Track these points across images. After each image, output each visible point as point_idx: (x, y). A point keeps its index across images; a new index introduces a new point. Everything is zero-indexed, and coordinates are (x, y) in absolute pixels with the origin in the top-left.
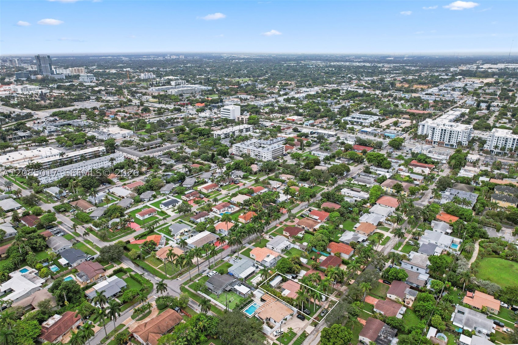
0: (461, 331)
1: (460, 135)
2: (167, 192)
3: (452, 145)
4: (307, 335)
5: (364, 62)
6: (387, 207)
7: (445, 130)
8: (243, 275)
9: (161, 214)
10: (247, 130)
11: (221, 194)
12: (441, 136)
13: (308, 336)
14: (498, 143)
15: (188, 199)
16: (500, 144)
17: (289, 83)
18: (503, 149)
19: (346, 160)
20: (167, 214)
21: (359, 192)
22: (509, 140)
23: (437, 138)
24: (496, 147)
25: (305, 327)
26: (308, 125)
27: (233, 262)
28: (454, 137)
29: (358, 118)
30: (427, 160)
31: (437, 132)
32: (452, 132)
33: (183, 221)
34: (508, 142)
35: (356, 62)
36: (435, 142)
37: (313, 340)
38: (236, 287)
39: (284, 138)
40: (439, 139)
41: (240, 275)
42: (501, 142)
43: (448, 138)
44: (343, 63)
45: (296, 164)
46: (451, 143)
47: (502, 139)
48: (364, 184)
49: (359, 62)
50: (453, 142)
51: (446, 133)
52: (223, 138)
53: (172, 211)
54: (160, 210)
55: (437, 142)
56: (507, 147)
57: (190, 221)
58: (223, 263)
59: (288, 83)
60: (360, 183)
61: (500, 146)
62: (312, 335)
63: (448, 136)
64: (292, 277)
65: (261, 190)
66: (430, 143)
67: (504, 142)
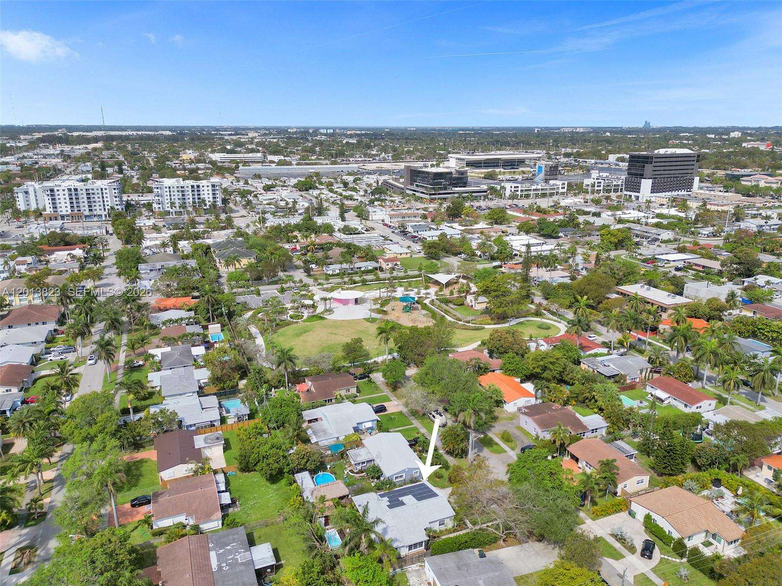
1: (107, 195)
3: (99, 216)
6: (33, 325)
12: (72, 203)
16: (176, 197)
18: (183, 205)
22: (186, 189)
24: (172, 204)
28: (97, 200)
31: (61, 196)
32: (91, 192)
34: (186, 193)
36: (63, 217)
40: (69, 209)
42: (176, 193)
43: (86, 204)
46: (95, 213)
50: (99, 209)
51: (80, 196)
56: (187, 201)
61: (177, 202)
63: (85, 200)
66: (53, 219)
67: (180, 193)
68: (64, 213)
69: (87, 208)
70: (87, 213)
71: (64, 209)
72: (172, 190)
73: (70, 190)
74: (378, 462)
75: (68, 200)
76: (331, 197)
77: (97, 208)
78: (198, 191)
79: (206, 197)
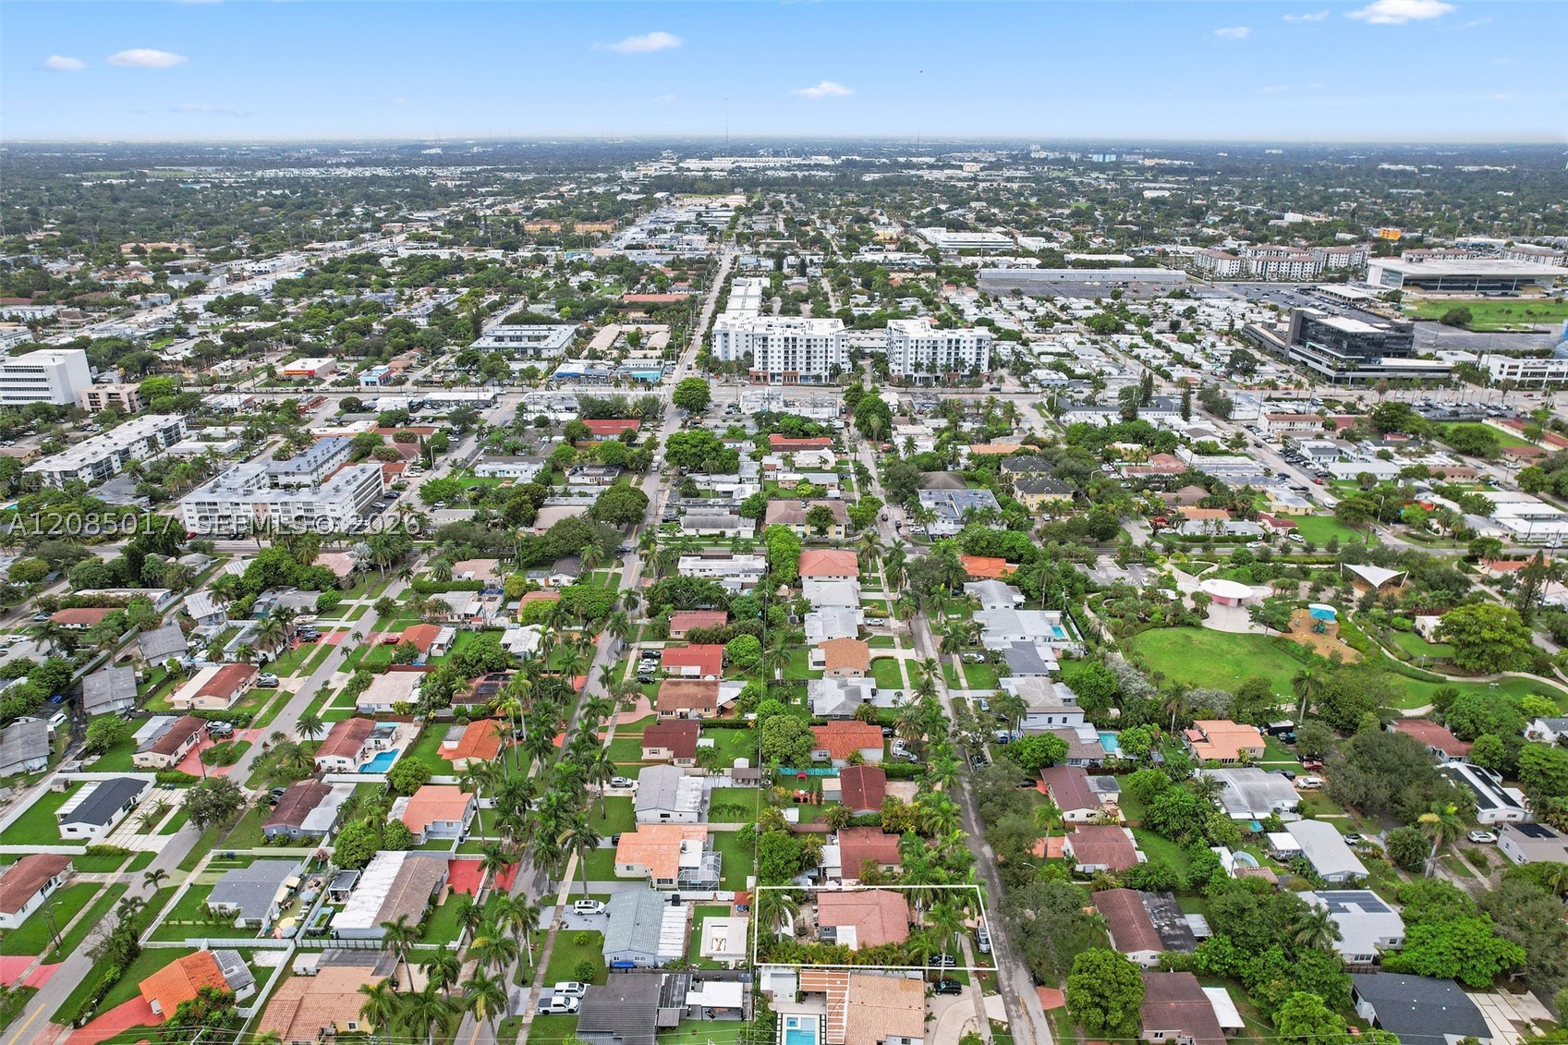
0: (1259, 828)
1: (833, 348)
2: (36, 764)
3: (818, 378)
4: (1005, 1027)
5: (361, 163)
6: (834, 578)
7: (794, 340)
8: (671, 947)
9: (94, 861)
10: (172, 436)
11: (288, 696)
12: (786, 358)
13: (1009, 1029)
14: (919, 356)
15: (173, 759)
16: (924, 356)
17: (174, 247)
18: (932, 368)
19: (601, 471)
20: (132, 853)
21: (730, 557)
22: (939, 345)
23: (776, 365)
24: (918, 366)
25: (980, 1010)
26: (374, 383)
27: (580, 919)
28: (818, 354)
29: (512, 339)
30: (807, 426)
31: (776, 349)
32: (812, 342)
33: (237, 852)
34: (939, 350)
35: (338, 165)
36: (773, 376)
37: (1034, 1033)
38: (692, 998)
39: (343, 443)
40: (782, 366)
41: (660, 953)
42: (925, 350)
43: (804, 360)
44: (296, 172)
45: (476, 519)
46: (814, 372)
47: (925, 344)
48: (717, 531)
49: (348, 165)
50: (819, 368)
51: (798, 348)
52: (93, 485)
53: (139, 832)
54: (81, 850)
55: (779, 375)
56: (939, 362)
57: (267, 843)
58: (551, 940)
59: (166, 250)
60: (704, 532)
61: (925, 362)
62: (1016, 1021)
63: (804, 355)
64: (810, 881)
65: (435, 635)
66: (759, 379)
67: (931, 350)
68: (776, 371)
69: (804, 366)
70: (804, 372)
71: (776, 366)
72: (920, 345)
73: (786, 340)
74: (1307, 854)
75: (782, 355)
76: (1154, 357)
77: (818, 366)
78: (957, 348)
79: (967, 357)
